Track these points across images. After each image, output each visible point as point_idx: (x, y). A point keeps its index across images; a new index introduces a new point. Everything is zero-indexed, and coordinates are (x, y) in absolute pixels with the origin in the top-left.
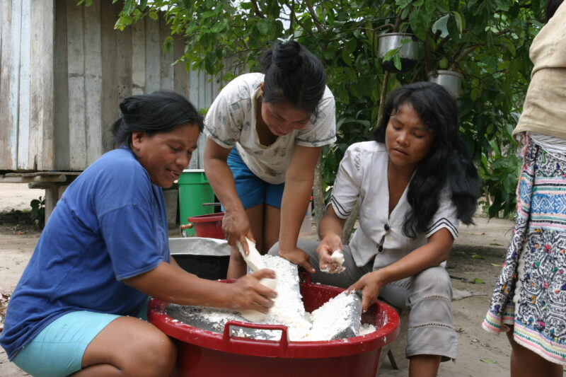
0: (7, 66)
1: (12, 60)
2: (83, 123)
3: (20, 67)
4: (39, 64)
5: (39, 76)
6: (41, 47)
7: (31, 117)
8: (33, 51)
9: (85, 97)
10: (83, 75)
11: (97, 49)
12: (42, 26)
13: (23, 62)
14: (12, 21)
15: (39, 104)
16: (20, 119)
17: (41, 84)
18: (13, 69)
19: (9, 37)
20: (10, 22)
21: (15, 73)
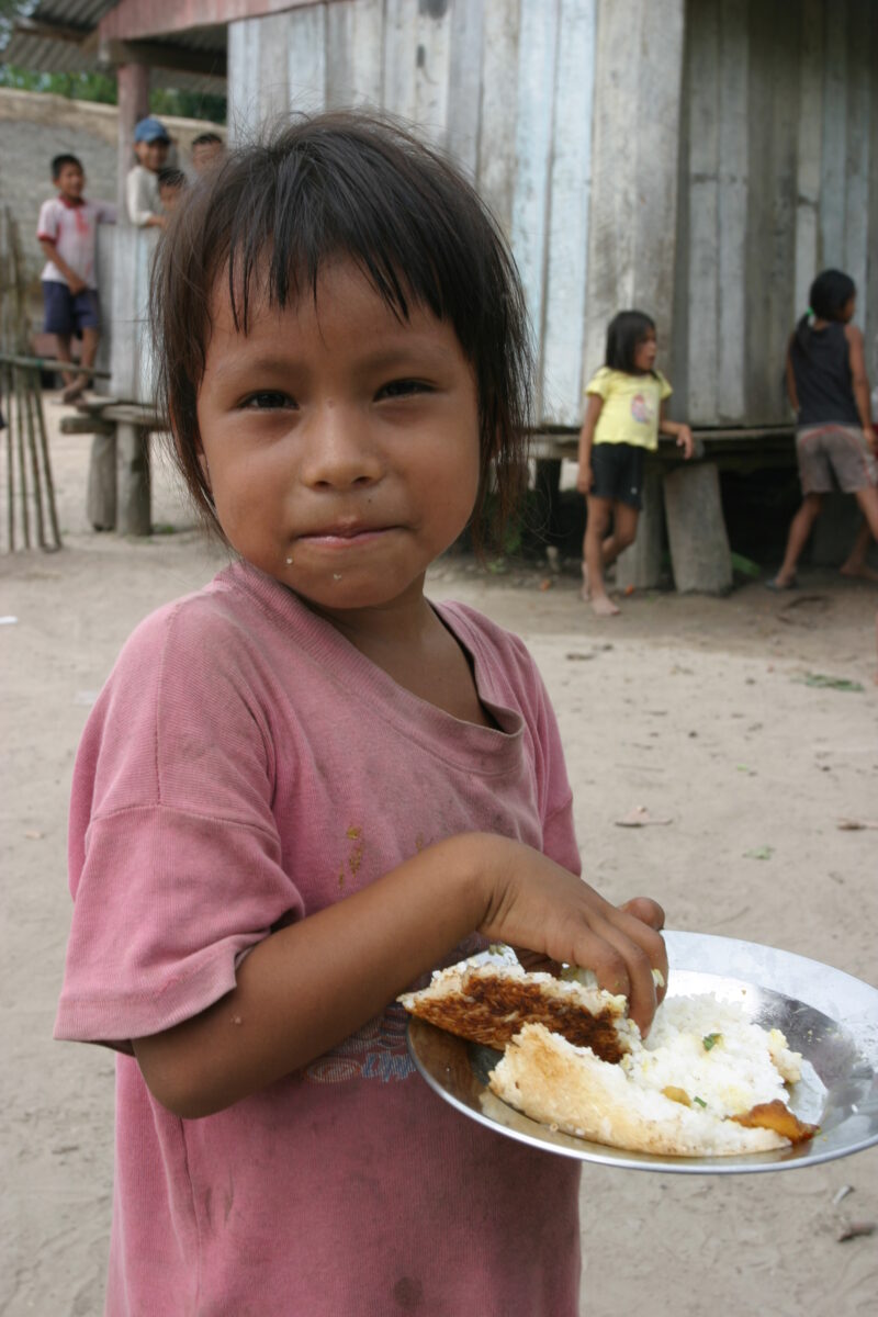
0: (501, 156)
1: (524, 140)
2: (712, 304)
3: (552, 158)
4: (622, 151)
5: (620, 182)
6: (633, 107)
7: (593, 289)
8: (604, 117)
9: (718, 233)
10: (716, 178)
11: (740, 106)
12: (637, 50)
13: (563, 146)
14: (524, 37)
15: (620, 257)
16: (552, 294)
17: (626, 202)
18: (527, 164)
19: (512, 78)
20: (514, 39)
21: (536, 175)
